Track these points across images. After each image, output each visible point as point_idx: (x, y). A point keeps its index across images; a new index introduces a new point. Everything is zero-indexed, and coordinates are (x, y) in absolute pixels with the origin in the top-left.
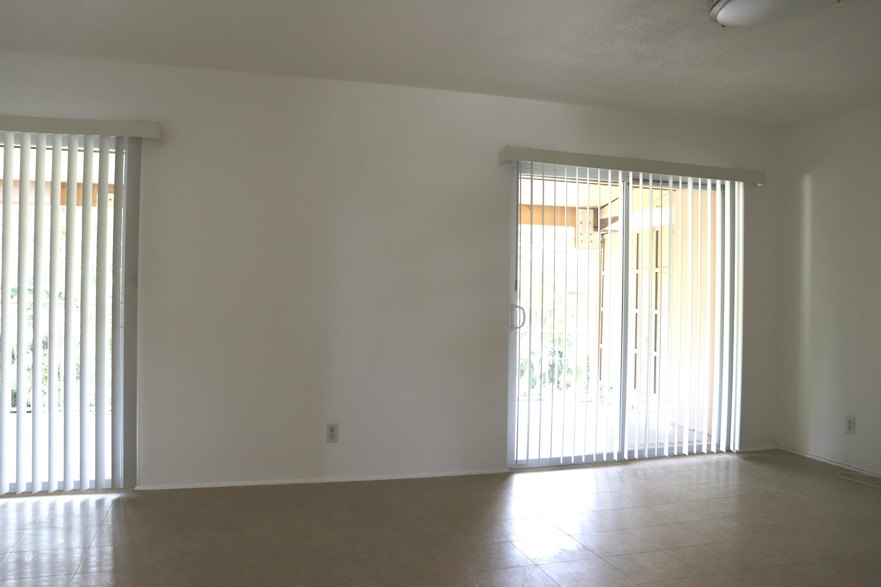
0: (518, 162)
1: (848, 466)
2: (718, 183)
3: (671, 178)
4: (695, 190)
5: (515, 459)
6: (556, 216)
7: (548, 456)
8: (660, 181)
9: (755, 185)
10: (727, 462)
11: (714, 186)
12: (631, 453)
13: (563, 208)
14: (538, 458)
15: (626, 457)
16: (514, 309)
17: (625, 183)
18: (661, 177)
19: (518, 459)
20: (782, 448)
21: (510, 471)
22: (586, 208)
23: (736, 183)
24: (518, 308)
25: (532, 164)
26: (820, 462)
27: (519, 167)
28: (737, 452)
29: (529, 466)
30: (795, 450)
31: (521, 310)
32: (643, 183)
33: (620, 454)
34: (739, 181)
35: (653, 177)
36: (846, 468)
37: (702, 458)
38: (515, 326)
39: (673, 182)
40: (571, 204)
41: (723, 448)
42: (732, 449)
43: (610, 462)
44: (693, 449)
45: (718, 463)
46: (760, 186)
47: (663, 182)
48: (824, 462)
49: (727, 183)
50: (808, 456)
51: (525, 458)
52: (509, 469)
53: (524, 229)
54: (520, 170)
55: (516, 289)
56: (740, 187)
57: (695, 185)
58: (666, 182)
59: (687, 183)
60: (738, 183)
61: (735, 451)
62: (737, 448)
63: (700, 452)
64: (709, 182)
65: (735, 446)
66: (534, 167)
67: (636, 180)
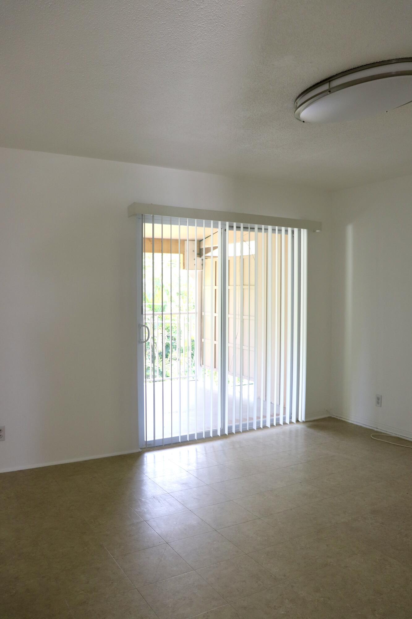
0: (142, 215)
1: (377, 428)
2: (290, 229)
3: (256, 226)
4: (273, 234)
5: (145, 440)
6: (172, 245)
7: (170, 436)
8: (248, 228)
9: (314, 231)
10: (297, 431)
11: (286, 231)
12: (230, 428)
13: (177, 241)
14: (162, 438)
15: (226, 432)
16: (141, 328)
17: (223, 229)
18: (249, 226)
19: (147, 440)
20: (332, 416)
21: (141, 451)
22: (194, 240)
23: (302, 230)
24: (144, 327)
25: (153, 216)
26: (359, 426)
27: (143, 218)
28: (303, 422)
29: (156, 445)
30: (341, 418)
31: (146, 328)
32: (236, 229)
33: (223, 430)
34: (303, 228)
35: (243, 225)
36: (376, 430)
37: (280, 428)
38: (142, 340)
39: (258, 229)
40: (183, 237)
41: (294, 420)
42: (300, 420)
43: (215, 437)
44: (273, 422)
45: (291, 432)
46: (318, 232)
47: (251, 228)
48: (361, 426)
49: (296, 230)
50: (351, 422)
51: (153, 439)
52: (141, 449)
53: (148, 257)
54: (144, 220)
55: (142, 314)
56: (304, 232)
57: (274, 230)
58: (253, 229)
59: (268, 229)
60: (303, 230)
61: (302, 421)
62: (303, 419)
63: (278, 424)
64: (283, 229)
65: (302, 418)
66: (155, 218)
67: (231, 227)
